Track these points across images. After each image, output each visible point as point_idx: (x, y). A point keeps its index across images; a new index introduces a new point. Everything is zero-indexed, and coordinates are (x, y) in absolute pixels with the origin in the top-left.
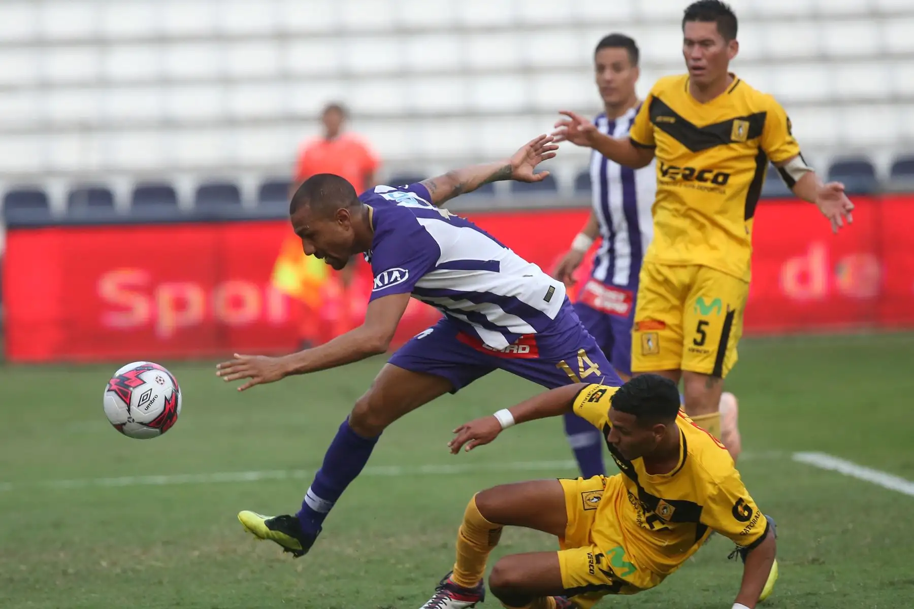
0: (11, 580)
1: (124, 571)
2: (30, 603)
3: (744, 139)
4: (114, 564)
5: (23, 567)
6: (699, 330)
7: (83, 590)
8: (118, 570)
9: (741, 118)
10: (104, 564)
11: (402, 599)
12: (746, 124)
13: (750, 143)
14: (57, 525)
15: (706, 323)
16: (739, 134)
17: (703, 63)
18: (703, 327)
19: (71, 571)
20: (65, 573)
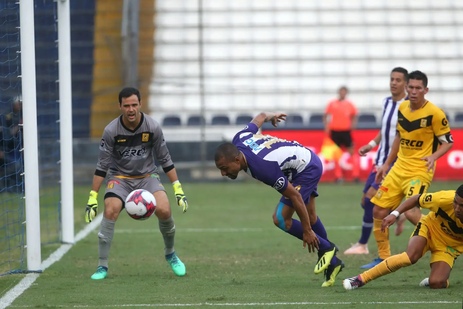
0: (261, 266)
1: (304, 263)
2: (268, 275)
3: (425, 126)
4: (300, 260)
5: (265, 261)
6: (411, 190)
7: (288, 270)
8: (302, 263)
9: (424, 118)
10: (296, 260)
11: (411, 277)
12: (426, 121)
13: (428, 127)
14: (278, 245)
15: (413, 188)
16: (423, 125)
17: (416, 96)
18: (412, 189)
19: (284, 262)
20: (281, 264)
